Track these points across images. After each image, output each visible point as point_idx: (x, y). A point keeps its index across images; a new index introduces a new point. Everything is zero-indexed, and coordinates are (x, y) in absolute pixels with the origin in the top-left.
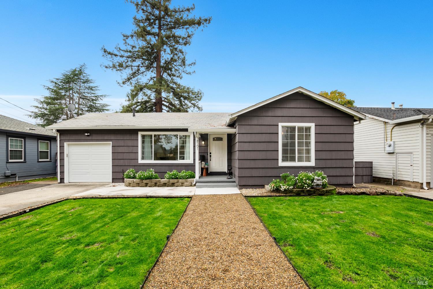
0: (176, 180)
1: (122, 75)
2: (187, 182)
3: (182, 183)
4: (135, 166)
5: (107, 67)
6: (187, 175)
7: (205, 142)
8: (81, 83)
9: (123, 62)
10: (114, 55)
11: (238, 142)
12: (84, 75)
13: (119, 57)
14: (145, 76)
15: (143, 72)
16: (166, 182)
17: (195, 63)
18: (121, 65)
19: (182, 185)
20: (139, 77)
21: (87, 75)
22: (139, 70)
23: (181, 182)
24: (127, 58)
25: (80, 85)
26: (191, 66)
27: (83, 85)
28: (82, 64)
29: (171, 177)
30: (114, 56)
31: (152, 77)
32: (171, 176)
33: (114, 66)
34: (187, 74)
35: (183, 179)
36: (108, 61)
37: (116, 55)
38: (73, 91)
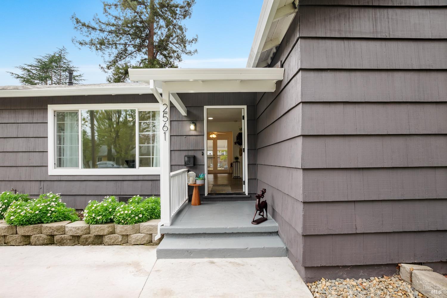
0: (105, 228)
1: (103, 55)
2: (138, 231)
3: (123, 235)
4: (41, 181)
5: (82, 44)
6: (141, 212)
7: (195, 125)
8: (61, 71)
9: (104, 38)
10: (91, 27)
11: (303, 103)
12: (65, 61)
13: (98, 31)
14: (135, 58)
15: (132, 53)
16: (79, 233)
17: (196, 40)
18: (102, 43)
19: (125, 240)
20: (128, 59)
21: (69, 61)
22: (126, 50)
23: (121, 232)
24: (110, 33)
25: (60, 73)
26: (192, 44)
27: (64, 73)
28: (61, 48)
29: (94, 218)
30: (90, 29)
31: (143, 59)
32: (93, 215)
33: (92, 43)
34: (187, 55)
35: (127, 224)
36: (83, 36)
37: (94, 29)
38: (52, 82)
